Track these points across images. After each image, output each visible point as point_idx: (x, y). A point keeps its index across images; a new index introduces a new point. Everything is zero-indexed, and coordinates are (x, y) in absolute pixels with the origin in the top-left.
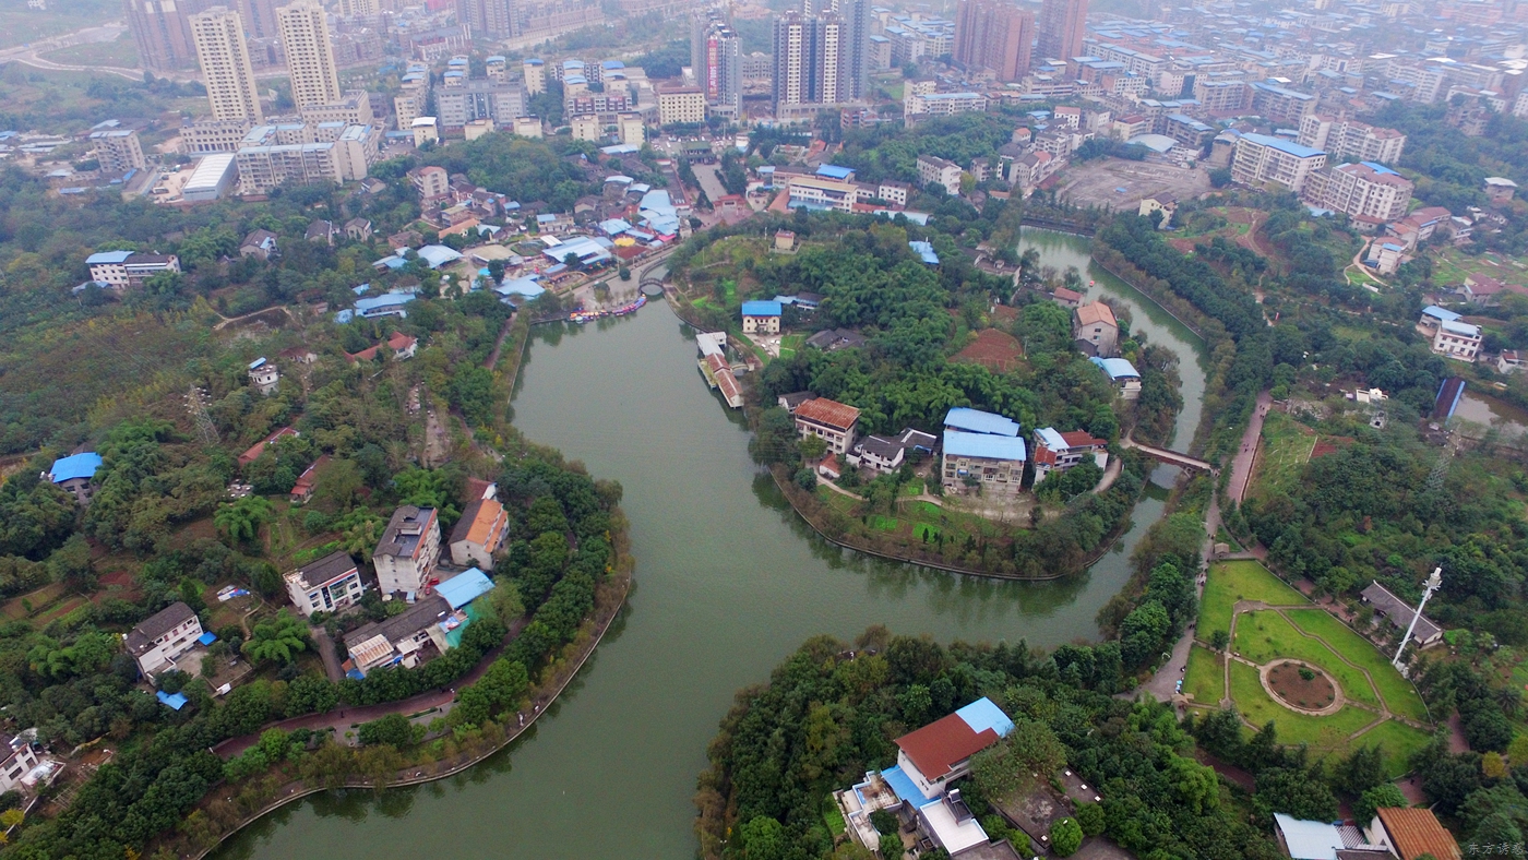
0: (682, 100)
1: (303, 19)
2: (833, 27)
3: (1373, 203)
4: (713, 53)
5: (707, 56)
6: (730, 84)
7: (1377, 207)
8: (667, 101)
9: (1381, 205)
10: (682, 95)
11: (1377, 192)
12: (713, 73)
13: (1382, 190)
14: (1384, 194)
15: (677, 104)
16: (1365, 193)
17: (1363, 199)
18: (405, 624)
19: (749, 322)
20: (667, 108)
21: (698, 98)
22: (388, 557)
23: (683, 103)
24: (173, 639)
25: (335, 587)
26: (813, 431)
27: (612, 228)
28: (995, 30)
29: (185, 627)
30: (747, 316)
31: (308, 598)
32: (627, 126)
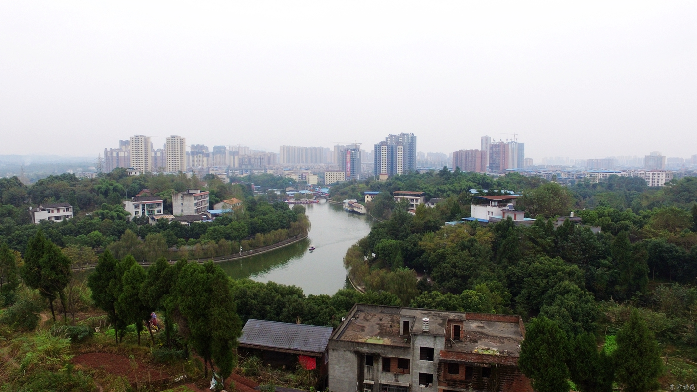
0: (335, 174)
1: (176, 140)
2: (400, 147)
3: (656, 181)
4: (349, 157)
5: (346, 157)
6: (356, 171)
7: (658, 182)
8: (328, 174)
9: (660, 181)
10: (335, 172)
11: (656, 175)
12: (349, 165)
13: (659, 174)
14: (660, 176)
15: (332, 176)
16: (651, 177)
17: (651, 180)
18: (183, 218)
19: (368, 197)
20: (328, 177)
21: (342, 174)
22: (180, 195)
23: (335, 176)
24: (56, 214)
25: (149, 206)
26: (403, 199)
27: (303, 192)
28: (470, 158)
29: (64, 211)
30: (367, 194)
31: (134, 207)
32: (310, 177)
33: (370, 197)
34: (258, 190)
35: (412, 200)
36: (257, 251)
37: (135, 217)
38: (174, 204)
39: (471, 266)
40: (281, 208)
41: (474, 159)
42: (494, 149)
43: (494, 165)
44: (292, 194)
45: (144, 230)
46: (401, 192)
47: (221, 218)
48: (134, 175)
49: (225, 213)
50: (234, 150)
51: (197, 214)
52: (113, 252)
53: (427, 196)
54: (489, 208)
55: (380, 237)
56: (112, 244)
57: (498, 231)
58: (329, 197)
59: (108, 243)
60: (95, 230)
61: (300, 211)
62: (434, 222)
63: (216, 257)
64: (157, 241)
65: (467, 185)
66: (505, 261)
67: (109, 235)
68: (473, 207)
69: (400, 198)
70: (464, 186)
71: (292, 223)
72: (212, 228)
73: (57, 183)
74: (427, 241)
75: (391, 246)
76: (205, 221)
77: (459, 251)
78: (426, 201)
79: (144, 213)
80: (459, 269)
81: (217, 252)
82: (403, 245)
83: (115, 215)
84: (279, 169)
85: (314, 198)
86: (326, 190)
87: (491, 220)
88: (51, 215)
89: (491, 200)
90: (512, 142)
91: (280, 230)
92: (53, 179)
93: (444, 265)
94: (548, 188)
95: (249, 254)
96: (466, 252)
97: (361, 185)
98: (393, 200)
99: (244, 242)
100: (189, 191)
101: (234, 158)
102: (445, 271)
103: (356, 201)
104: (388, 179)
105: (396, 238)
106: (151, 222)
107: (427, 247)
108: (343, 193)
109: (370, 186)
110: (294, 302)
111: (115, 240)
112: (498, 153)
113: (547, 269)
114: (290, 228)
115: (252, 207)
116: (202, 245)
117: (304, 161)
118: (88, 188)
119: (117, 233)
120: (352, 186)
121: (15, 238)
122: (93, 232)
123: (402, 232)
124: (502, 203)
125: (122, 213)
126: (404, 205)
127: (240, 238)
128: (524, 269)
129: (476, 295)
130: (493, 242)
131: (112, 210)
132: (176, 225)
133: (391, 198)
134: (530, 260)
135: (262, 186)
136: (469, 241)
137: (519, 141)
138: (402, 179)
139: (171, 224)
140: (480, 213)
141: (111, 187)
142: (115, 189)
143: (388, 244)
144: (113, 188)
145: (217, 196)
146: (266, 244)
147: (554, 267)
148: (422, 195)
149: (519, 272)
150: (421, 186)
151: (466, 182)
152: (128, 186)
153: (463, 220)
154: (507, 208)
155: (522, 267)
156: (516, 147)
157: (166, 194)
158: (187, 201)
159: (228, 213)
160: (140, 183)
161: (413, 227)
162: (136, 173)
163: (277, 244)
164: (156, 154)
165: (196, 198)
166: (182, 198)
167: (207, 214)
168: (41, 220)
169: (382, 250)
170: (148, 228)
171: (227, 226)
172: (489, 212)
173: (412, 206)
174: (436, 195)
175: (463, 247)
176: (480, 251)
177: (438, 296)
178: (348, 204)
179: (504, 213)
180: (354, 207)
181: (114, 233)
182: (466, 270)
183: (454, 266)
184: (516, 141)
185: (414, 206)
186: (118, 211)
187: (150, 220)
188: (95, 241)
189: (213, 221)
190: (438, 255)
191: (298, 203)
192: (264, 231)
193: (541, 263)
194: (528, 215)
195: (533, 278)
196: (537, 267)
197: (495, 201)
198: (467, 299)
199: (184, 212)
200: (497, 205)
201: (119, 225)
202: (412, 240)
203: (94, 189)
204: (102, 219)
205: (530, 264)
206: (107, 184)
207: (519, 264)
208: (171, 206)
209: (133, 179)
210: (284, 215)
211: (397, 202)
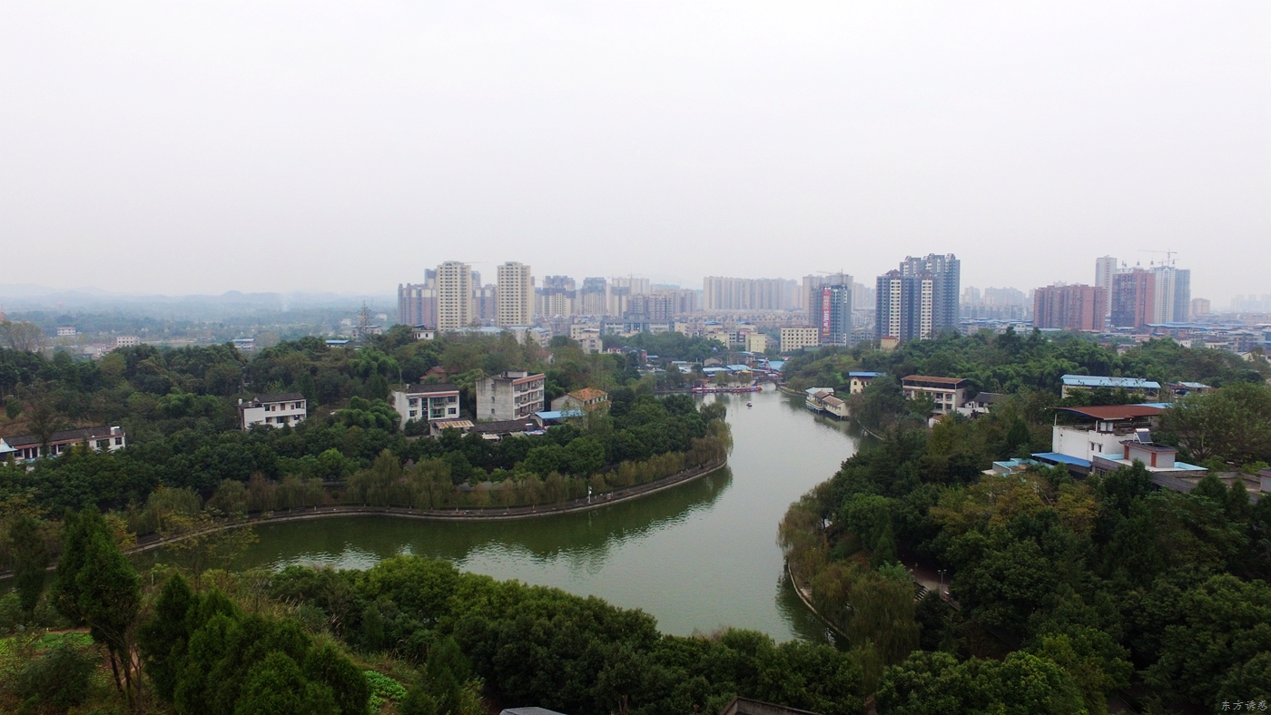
0: (800, 333)
1: (515, 270)
2: (927, 281)
4: (826, 300)
5: (822, 300)
6: (841, 326)
8: (787, 333)
10: (800, 329)
12: (826, 316)
15: (795, 336)
18: (491, 426)
19: (855, 383)
20: (787, 339)
21: (813, 332)
22: (490, 382)
23: (800, 336)
24: (279, 412)
25: (435, 401)
26: (920, 394)
27: (734, 368)
28: (1071, 303)
29: (292, 408)
30: (853, 377)
31: (407, 403)
32: (752, 339)
33: (859, 383)
34: (653, 363)
35: (939, 395)
36: (620, 495)
37: (410, 421)
38: (479, 398)
39: (1040, 580)
40: (680, 408)
41: (1078, 303)
42: (1123, 284)
43: (1122, 316)
44: (713, 372)
45: (417, 448)
46: (917, 378)
47: (559, 427)
48: (422, 340)
49: (569, 418)
50: (621, 286)
51: (519, 417)
52: (358, 490)
53: (970, 388)
54: (1093, 436)
55: (855, 486)
56: (359, 474)
57: (1110, 493)
58: (784, 378)
59: (352, 474)
60: (334, 446)
61: (718, 411)
62: (970, 458)
63: (539, 504)
64: (433, 472)
65: (1056, 366)
66: (1121, 574)
67: (356, 457)
68: (1057, 430)
69: (915, 391)
70: (1049, 368)
71: (694, 439)
72: (539, 448)
73: (293, 354)
74: (950, 505)
75: (873, 512)
76: (529, 433)
77: (1012, 540)
78: (969, 397)
79: (425, 413)
80: (1011, 584)
81: (543, 496)
82: (898, 509)
83: (372, 417)
84: (700, 322)
85: (754, 382)
86: (777, 365)
87: (1097, 465)
88: (270, 414)
89: (1096, 419)
90: (1163, 268)
91: (669, 453)
92: (286, 347)
93: (978, 571)
94: (1236, 394)
95: (605, 499)
96: (1029, 542)
97: (845, 359)
98: (901, 395)
99: (598, 477)
100: (506, 374)
101: (620, 300)
102: (978, 586)
103: (831, 390)
104: (897, 347)
105: (887, 492)
106: (433, 432)
107: (946, 520)
108: (808, 374)
109: (861, 360)
110: (622, 660)
111: (363, 466)
112: (1131, 292)
113: (1227, 612)
114: (690, 448)
115: (622, 404)
116: (515, 482)
117: (748, 306)
118: (340, 364)
119: (370, 452)
120: (828, 358)
121: (199, 459)
122: (327, 451)
123: (901, 478)
124: (1121, 427)
125: (386, 414)
126: (923, 404)
127: (587, 470)
128: (1168, 600)
129: (1039, 668)
130: (1095, 520)
131: (367, 409)
132: (474, 439)
133: (898, 390)
134: (1185, 578)
135: (660, 357)
136: (1040, 516)
137: (1179, 266)
138: (924, 349)
139: (465, 438)
140: (1072, 445)
141: (375, 364)
142: (382, 369)
143: (866, 506)
144: (379, 365)
145: (559, 385)
146: (640, 481)
147: (1248, 607)
148: (960, 386)
149: (1155, 605)
150: (959, 367)
151: (1053, 359)
152: (408, 360)
153: (1034, 458)
154: (1135, 437)
155: (1165, 593)
156: (1172, 277)
157: (467, 378)
158: (502, 393)
159: (573, 418)
160: (429, 355)
161: (925, 467)
162: (427, 336)
163: (661, 481)
164: (483, 293)
165: (519, 387)
166: (494, 386)
167: (536, 418)
168: (252, 424)
169: (854, 517)
170: (424, 445)
171: (567, 446)
172: (1093, 444)
173: (940, 406)
174: (988, 386)
175: (1024, 531)
176: (1062, 544)
177: (946, 667)
178: (815, 396)
179: (1127, 449)
180: (826, 403)
181: (366, 452)
182: (1028, 587)
183: (999, 576)
184: (1171, 266)
185: (944, 406)
186: (377, 411)
187: (432, 428)
188: (330, 467)
189: (544, 434)
190: (967, 545)
191: (721, 392)
192: (636, 455)
193: (1211, 591)
194: (1186, 455)
195: (1189, 627)
196: (1200, 602)
197: (1107, 422)
198: (1018, 678)
199: (497, 413)
200: (1111, 429)
201: (374, 438)
202: (918, 502)
203: (349, 366)
204: (349, 425)
205: (1184, 588)
206: (369, 360)
207: (1157, 585)
208: (474, 401)
209: (420, 347)
210: (680, 424)
211: (908, 398)
